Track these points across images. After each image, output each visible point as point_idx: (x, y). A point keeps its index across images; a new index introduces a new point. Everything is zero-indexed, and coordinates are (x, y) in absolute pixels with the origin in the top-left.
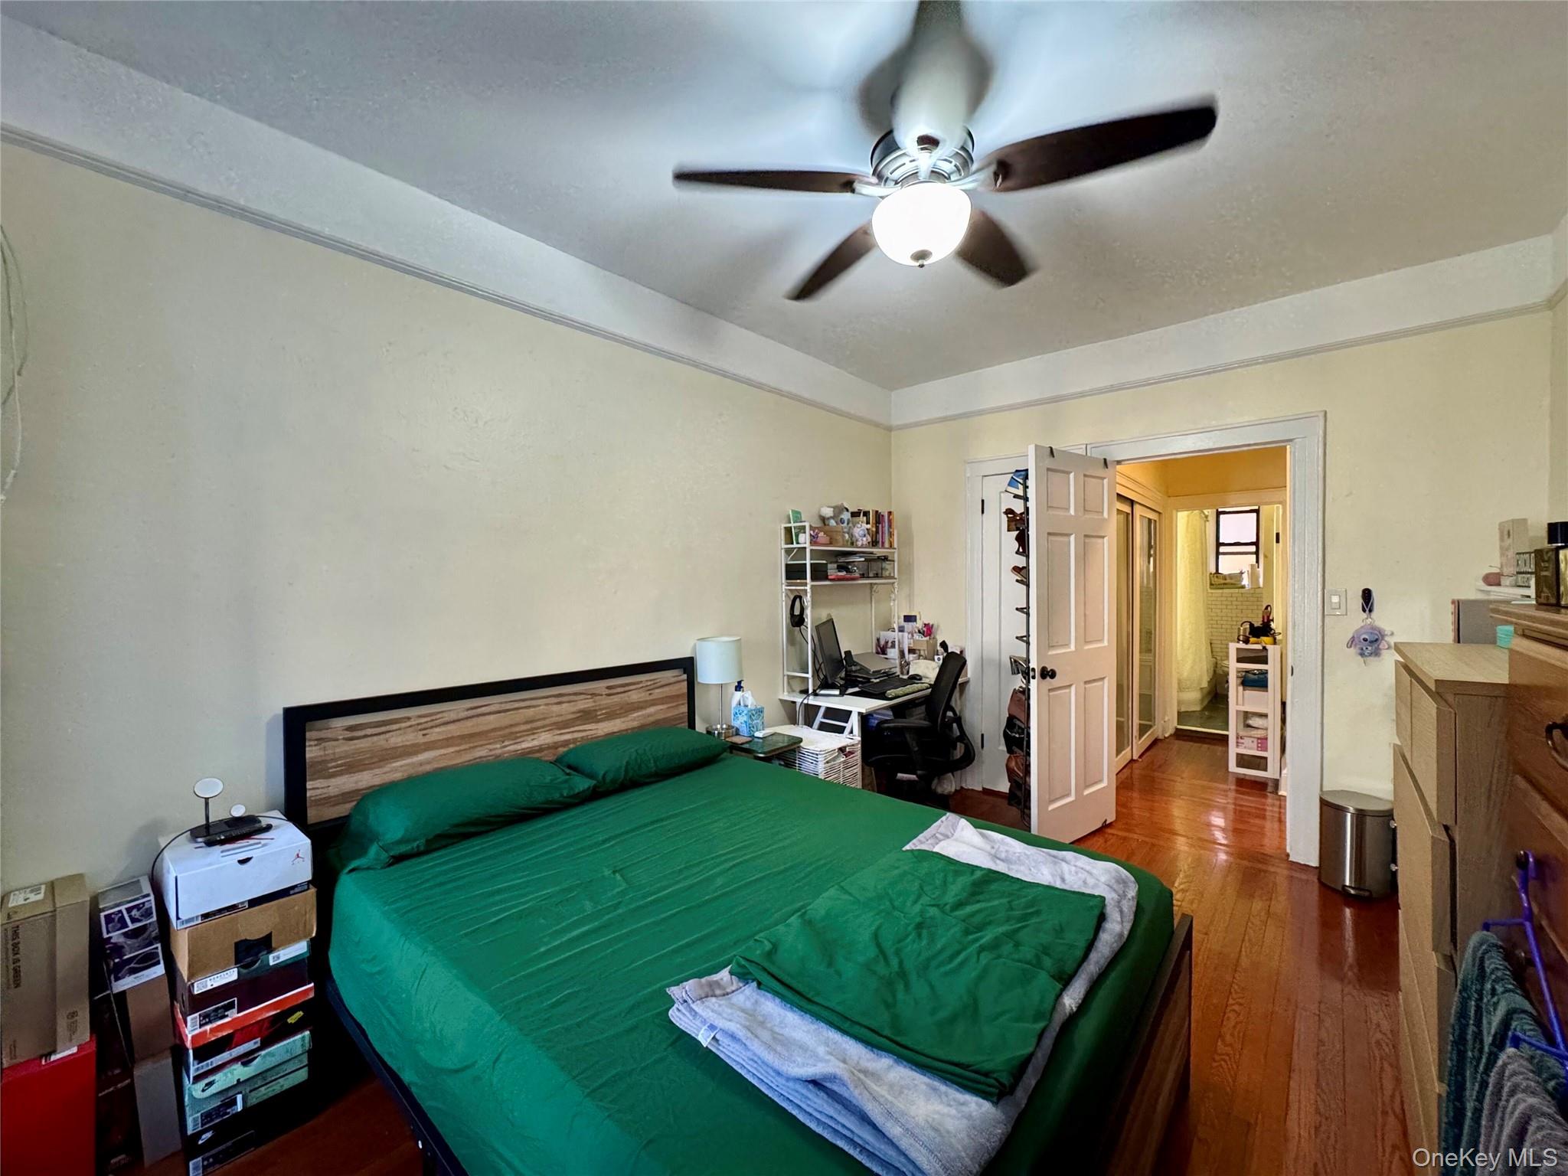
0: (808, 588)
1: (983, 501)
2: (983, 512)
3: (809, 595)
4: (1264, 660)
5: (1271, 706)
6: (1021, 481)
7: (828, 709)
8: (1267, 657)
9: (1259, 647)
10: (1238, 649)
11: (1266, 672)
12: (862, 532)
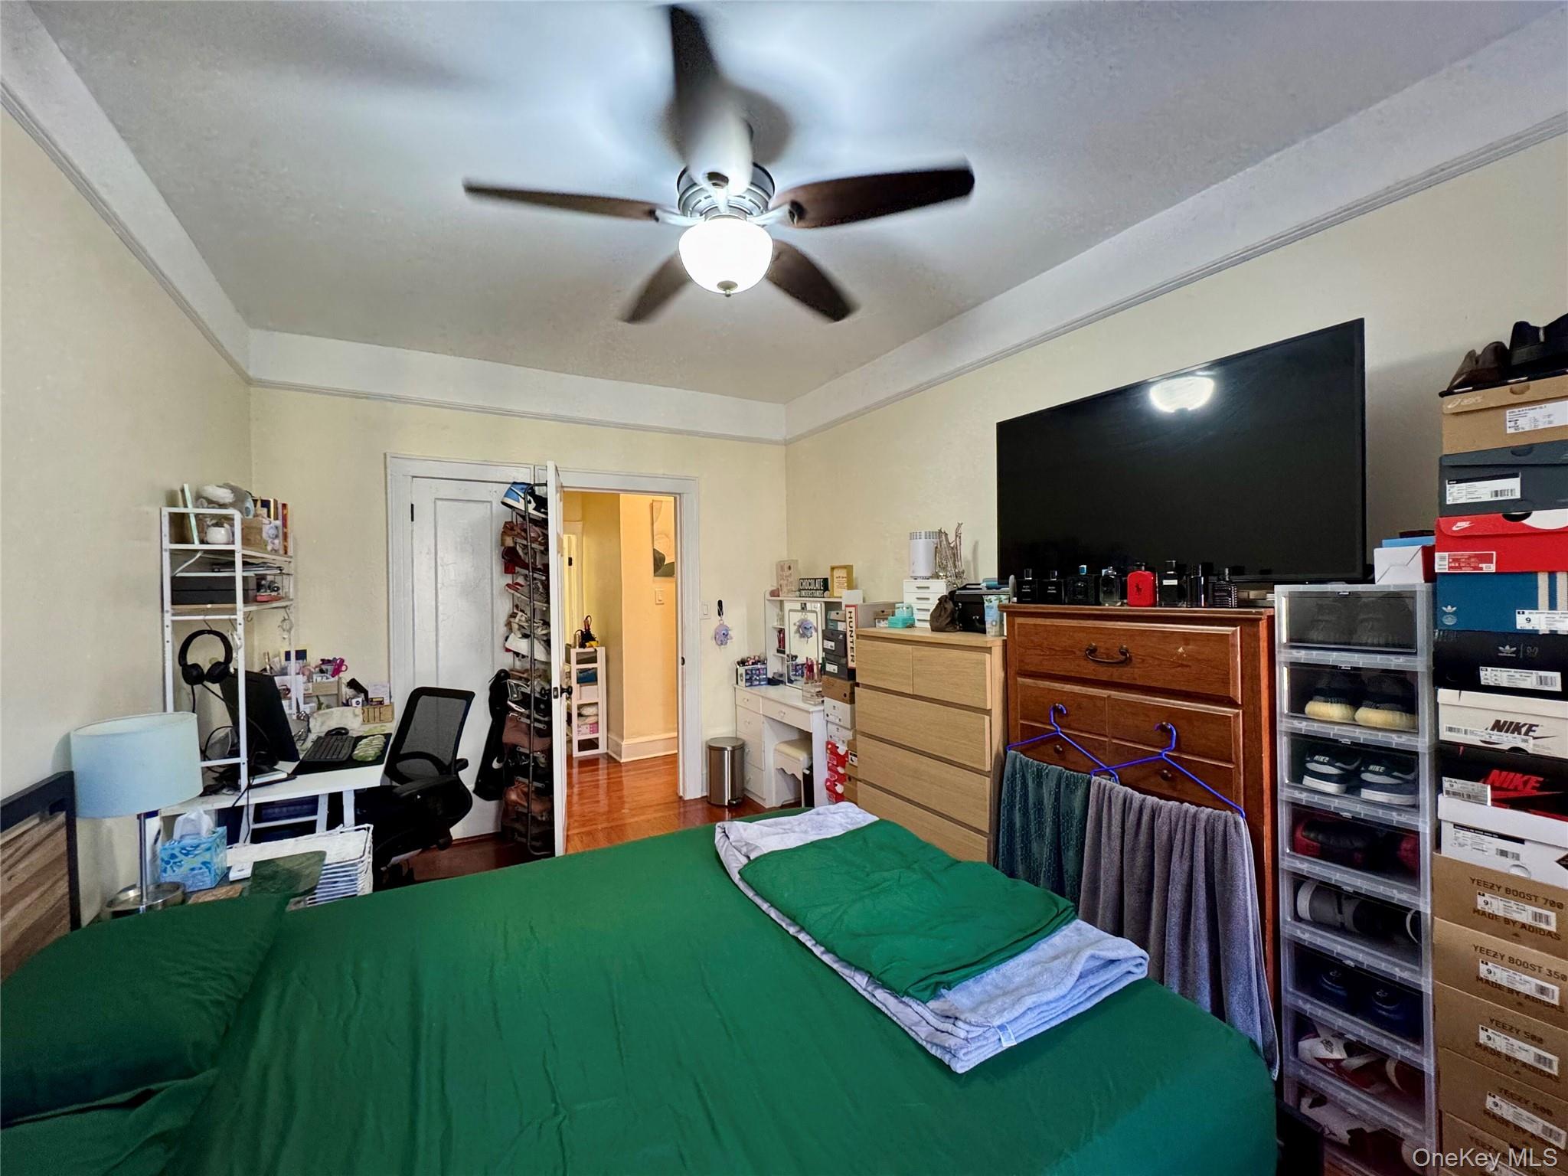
0: (239, 617)
1: (412, 505)
2: (412, 520)
3: (240, 629)
4: (594, 660)
5: (600, 697)
6: (522, 495)
7: (259, 807)
8: (596, 657)
9: (592, 650)
10: (577, 653)
11: (596, 668)
12: (273, 532)
